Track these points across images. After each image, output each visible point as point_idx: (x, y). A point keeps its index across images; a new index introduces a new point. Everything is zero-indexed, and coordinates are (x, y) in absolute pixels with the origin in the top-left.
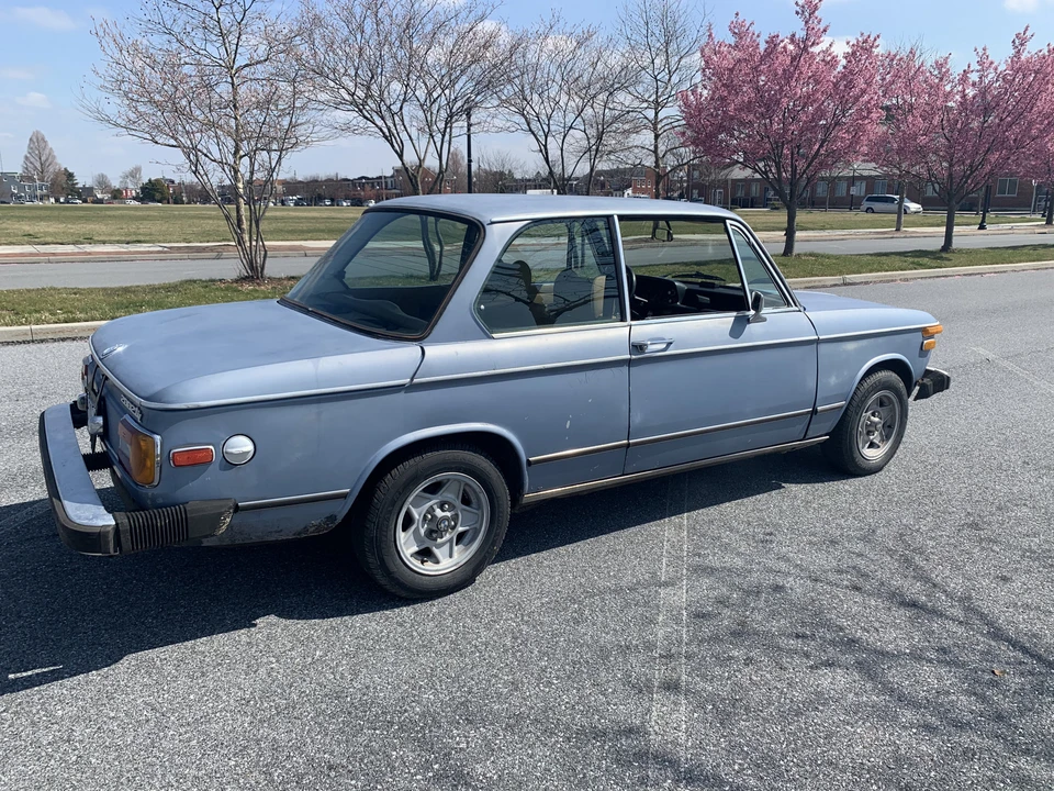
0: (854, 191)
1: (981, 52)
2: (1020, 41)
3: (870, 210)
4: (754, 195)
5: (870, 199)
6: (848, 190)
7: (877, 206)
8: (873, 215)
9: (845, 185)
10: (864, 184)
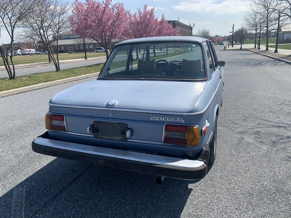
0: (90, 47)
1: (138, 9)
2: (145, 7)
3: (97, 52)
4: (62, 49)
5: (96, 49)
6: (89, 47)
7: (98, 51)
8: (98, 53)
9: (88, 46)
10: (93, 45)
